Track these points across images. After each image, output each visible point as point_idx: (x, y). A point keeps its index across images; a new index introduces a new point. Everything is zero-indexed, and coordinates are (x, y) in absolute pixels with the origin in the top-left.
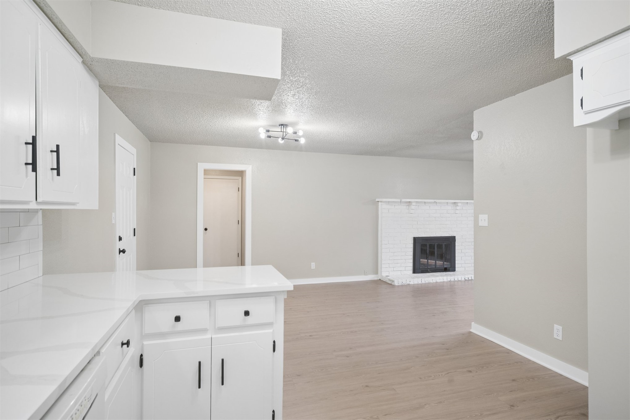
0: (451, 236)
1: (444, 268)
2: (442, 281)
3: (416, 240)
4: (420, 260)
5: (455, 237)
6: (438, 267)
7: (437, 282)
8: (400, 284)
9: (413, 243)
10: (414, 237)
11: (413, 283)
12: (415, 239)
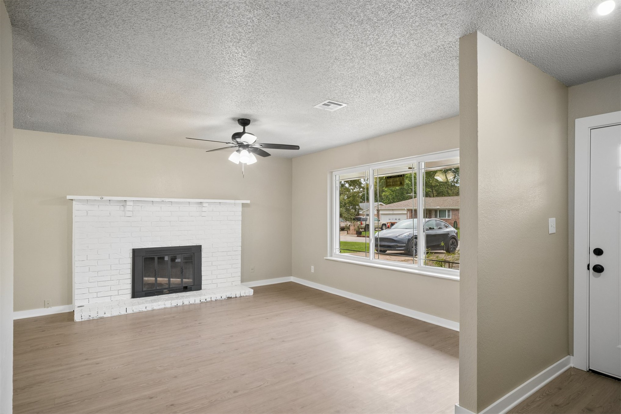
0: (196, 245)
1: (183, 288)
2: (162, 306)
3: (136, 253)
4: (143, 279)
5: (201, 246)
6: (174, 286)
7: (153, 310)
8: (85, 318)
9: (131, 256)
10: (133, 249)
11: (109, 316)
12: (134, 251)
